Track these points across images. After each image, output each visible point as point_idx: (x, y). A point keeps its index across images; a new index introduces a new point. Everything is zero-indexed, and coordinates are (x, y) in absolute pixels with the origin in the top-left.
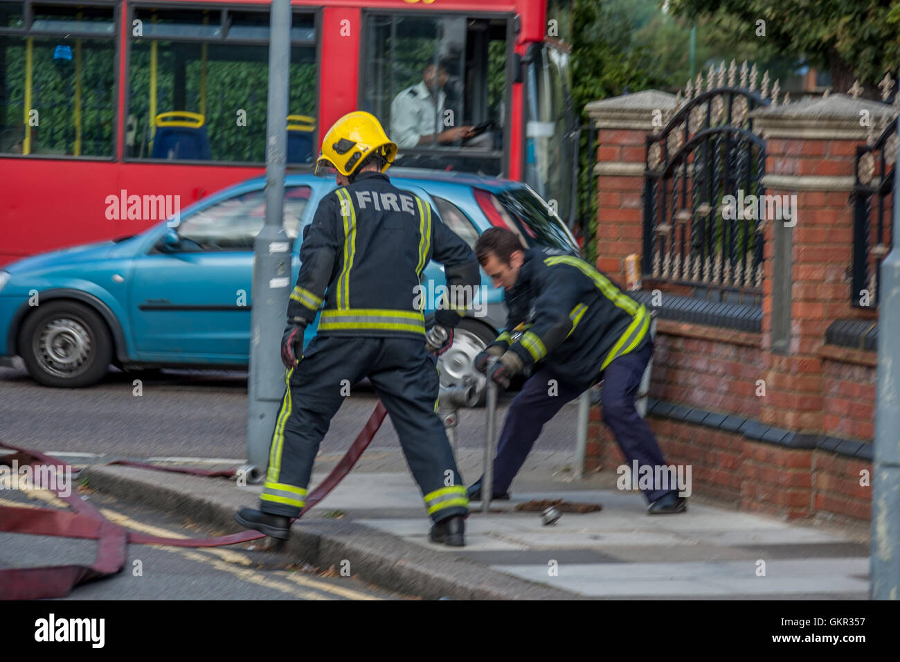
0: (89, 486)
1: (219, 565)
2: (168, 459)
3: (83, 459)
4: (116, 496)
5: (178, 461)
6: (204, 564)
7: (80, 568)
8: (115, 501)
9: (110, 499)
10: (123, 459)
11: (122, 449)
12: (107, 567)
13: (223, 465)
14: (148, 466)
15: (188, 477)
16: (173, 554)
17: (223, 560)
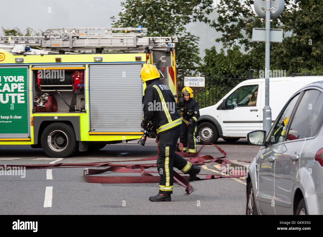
0: (231, 166)
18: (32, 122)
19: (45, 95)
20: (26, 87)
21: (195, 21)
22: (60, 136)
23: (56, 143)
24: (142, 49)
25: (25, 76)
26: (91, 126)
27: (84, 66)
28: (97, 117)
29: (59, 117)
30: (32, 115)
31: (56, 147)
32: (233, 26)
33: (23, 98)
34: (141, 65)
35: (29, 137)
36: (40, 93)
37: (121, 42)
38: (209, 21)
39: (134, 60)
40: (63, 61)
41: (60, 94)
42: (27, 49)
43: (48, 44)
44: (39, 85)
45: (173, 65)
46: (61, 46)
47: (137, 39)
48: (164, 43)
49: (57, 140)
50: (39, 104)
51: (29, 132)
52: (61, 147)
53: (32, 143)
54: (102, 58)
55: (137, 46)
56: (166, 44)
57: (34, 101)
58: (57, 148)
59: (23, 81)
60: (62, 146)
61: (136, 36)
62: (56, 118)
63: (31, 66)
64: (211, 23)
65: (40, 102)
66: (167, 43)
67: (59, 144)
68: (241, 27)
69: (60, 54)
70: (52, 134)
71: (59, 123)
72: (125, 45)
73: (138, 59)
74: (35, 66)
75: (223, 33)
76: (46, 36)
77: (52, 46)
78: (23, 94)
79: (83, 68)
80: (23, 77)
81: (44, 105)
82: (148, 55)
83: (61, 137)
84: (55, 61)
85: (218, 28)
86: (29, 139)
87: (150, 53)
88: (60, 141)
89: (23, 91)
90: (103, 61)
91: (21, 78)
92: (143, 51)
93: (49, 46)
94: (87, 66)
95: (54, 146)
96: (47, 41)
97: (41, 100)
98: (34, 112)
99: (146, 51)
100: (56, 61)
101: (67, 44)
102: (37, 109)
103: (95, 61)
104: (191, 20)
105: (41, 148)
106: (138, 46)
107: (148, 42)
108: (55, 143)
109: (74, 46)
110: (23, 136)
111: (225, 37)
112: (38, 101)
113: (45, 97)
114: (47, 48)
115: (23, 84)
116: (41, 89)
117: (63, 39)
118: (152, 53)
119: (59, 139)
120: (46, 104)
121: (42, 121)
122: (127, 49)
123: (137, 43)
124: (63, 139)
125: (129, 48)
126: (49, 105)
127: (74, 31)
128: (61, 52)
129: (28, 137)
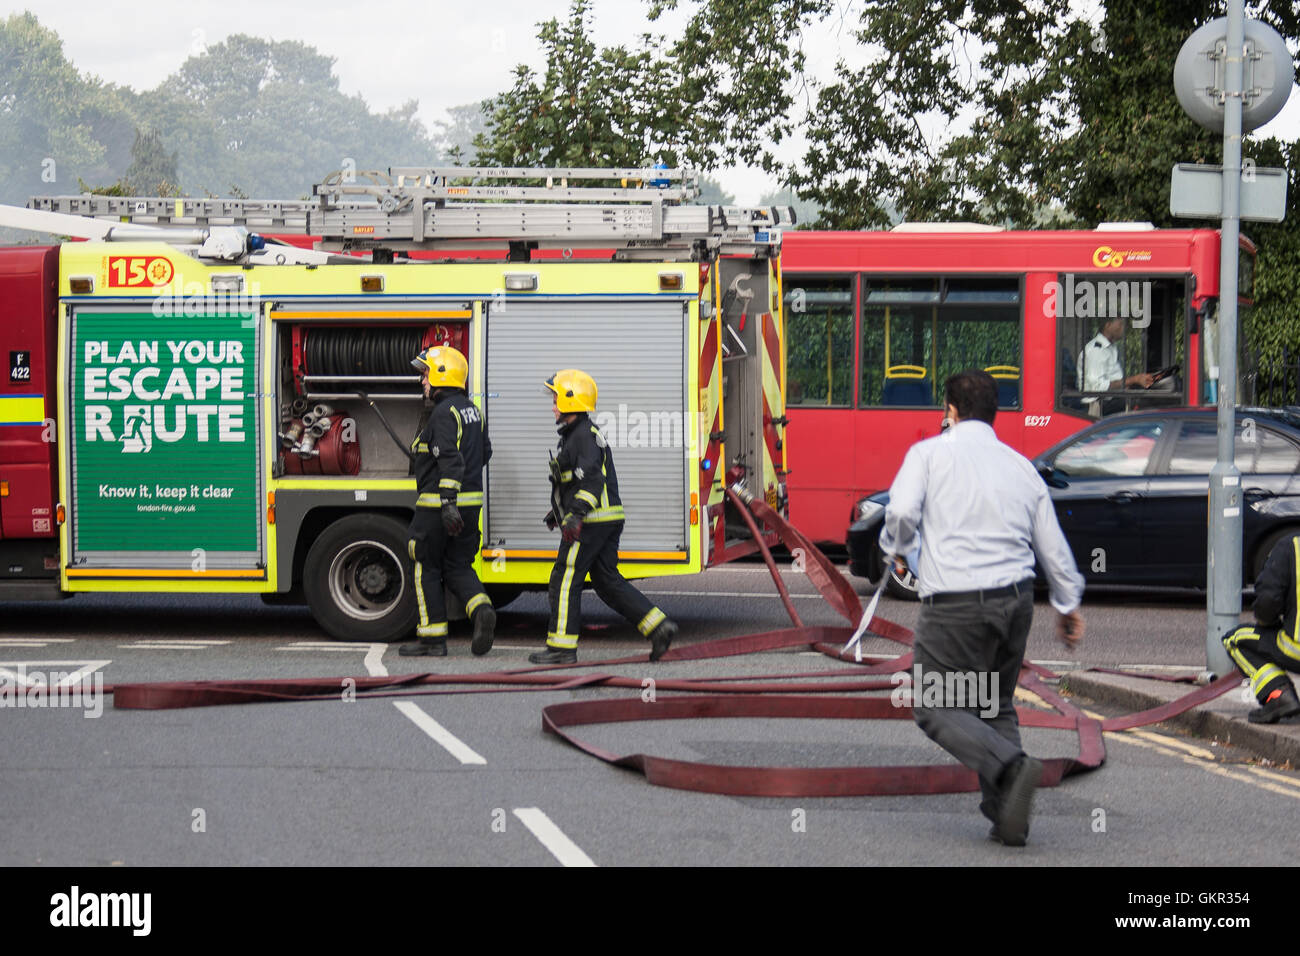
0: (1070, 690)
1: (1186, 758)
2: (1135, 666)
3: (1062, 666)
4: (1093, 698)
5: (1145, 668)
6: (1173, 758)
7: (1068, 762)
8: (1093, 702)
9: (1088, 701)
10: (1097, 666)
11: (1096, 659)
12: (1090, 760)
13: (1186, 671)
14: (1120, 673)
15: (1156, 682)
16: (1146, 749)
17: (1191, 755)
18: (274, 511)
19: (320, 410)
20: (250, 383)
21: (733, 163)
22: (372, 563)
23: (359, 587)
24: (684, 248)
25: (249, 342)
26: (492, 529)
27: (467, 309)
28: (514, 495)
29: (370, 493)
30: (271, 485)
31: (355, 600)
32: (853, 183)
33: (239, 423)
34: (680, 306)
35: (261, 566)
36: (299, 404)
37: (608, 220)
38: (779, 166)
39: (655, 288)
40: (388, 288)
41: (376, 408)
42: (254, 245)
43: (333, 225)
44: (299, 376)
45: (776, 309)
46: (381, 233)
47: (664, 210)
48: (746, 230)
49: (361, 578)
50: (297, 444)
51: (259, 548)
52: (377, 602)
53: (271, 586)
54: (535, 281)
55: (664, 234)
56: (752, 230)
57: (280, 434)
58: (362, 608)
59: (240, 360)
60: (380, 598)
61: (661, 199)
62: (361, 497)
63: (268, 306)
64: (785, 173)
65: (300, 438)
66: (756, 228)
67: (370, 591)
68: (878, 188)
69: (376, 261)
70: (344, 557)
71: (372, 516)
72: (621, 232)
73: (670, 283)
74: (286, 307)
75: (820, 207)
76: (323, 197)
77: (348, 235)
78: (239, 409)
79: (465, 315)
80: (239, 346)
81: (315, 446)
82: (704, 268)
83: (378, 568)
84: (358, 290)
85: (805, 188)
86: (260, 573)
87: (712, 263)
88: (372, 582)
89: (240, 396)
90: (539, 290)
91: (233, 350)
92: (689, 255)
93: (339, 233)
94: (478, 306)
95: (350, 599)
96: (330, 216)
97: (306, 430)
98: (277, 475)
99: (699, 255)
100: (364, 289)
101: (403, 227)
102: (290, 464)
103: (508, 289)
104: (721, 162)
105: (306, 604)
106: (668, 237)
107: (706, 220)
108: (354, 588)
109: (430, 234)
110: (236, 561)
111: (828, 219)
112: (292, 434)
113: (319, 419)
114: (329, 239)
115: (239, 372)
116: (304, 388)
117: (390, 210)
118: (718, 262)
119: (370, 572)
120: (322, 445)
121: (310, 508)
122: (625, 246)
123: (666, 226)
124: (385, 575)
125: (631, 243)
126: (334, 448)
127: (428, 181)
128: (379, 255)
129: (257, 564)
